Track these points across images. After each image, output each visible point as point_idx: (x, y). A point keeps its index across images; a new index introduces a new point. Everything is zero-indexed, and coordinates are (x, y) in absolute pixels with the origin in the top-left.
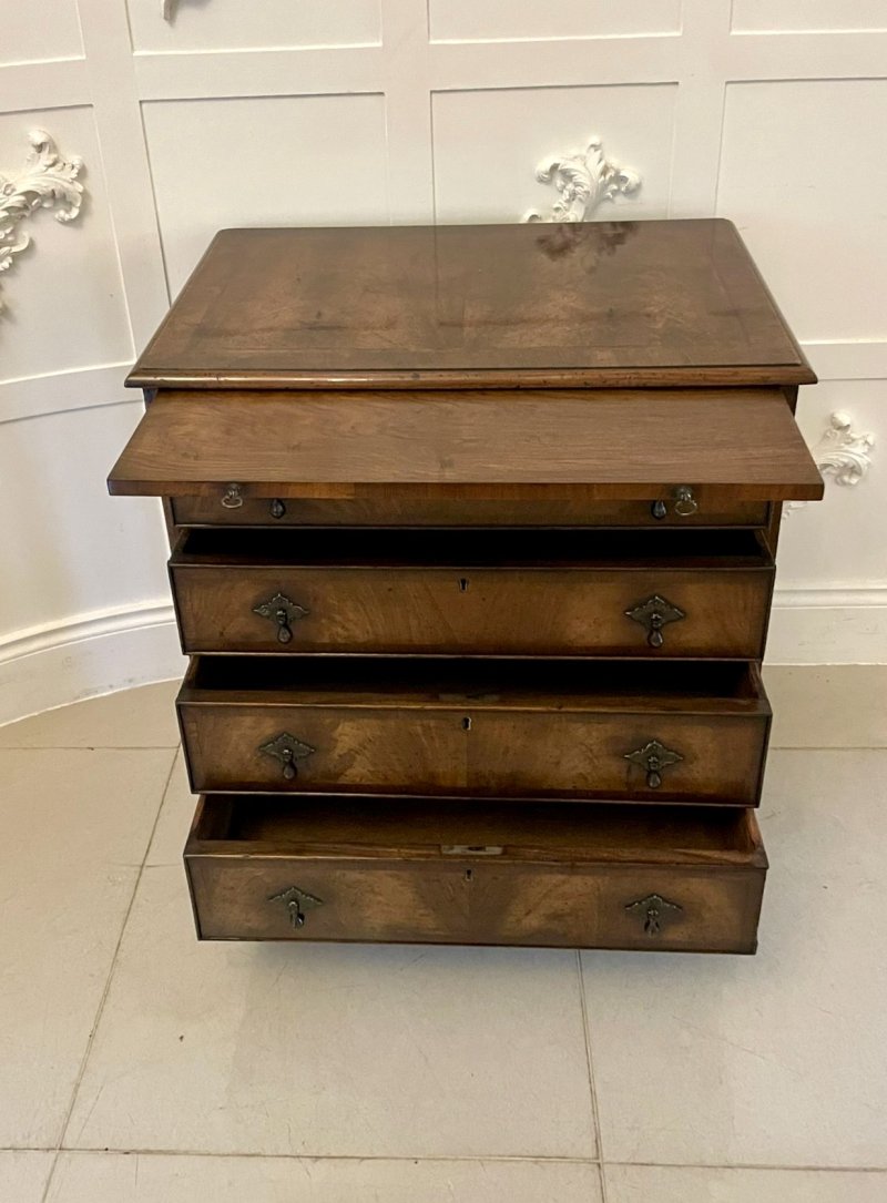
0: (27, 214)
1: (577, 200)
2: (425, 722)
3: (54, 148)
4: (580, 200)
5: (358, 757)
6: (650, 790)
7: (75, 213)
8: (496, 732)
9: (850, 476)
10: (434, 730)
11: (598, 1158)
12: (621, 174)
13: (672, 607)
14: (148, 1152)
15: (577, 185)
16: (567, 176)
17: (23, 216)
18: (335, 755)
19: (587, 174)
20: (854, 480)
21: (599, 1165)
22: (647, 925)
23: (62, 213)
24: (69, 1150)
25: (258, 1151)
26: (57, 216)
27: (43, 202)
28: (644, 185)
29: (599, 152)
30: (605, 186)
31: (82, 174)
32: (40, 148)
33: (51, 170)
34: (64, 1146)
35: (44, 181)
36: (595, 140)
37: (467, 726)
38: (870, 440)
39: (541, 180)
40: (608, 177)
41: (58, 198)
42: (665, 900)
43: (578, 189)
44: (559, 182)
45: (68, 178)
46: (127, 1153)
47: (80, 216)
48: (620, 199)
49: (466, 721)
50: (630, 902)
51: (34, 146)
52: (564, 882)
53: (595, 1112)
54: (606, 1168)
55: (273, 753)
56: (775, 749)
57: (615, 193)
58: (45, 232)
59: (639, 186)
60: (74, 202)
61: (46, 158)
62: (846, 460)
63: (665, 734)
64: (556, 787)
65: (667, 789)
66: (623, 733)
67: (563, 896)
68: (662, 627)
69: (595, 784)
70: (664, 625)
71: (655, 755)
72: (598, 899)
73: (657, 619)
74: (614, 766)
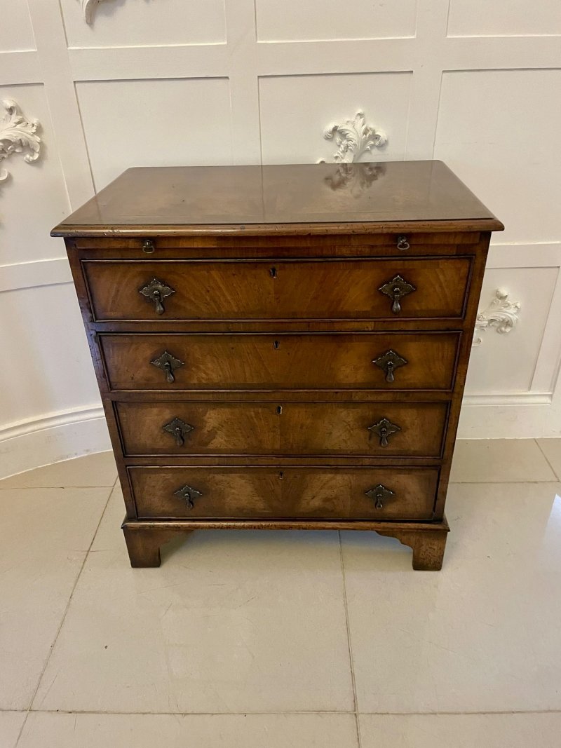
0: (6, 156)
1: (349, 151)
2: (256, 409)
3: (20, 112)
4: (351, 150)
5: (219, 432)
6: (381, 449)
7: (36, 156)
8: (296, 415)
9: (505, 328)
10: (261, 414)
11: (355, 711)
12: (377, 133)
13: (400, 357)
14: (83, 712)
15: (349, 140)
16: (343, 134)
17: (3, 158)
18: (205, 431)
19: (355, 132)
20: (508, 330)
21: (356, 714)
22: (377, 502)
23: (28, 156)
24: (35, 711)
25: (149, 710)
26: (25, 158)
27: (15, 148)
28: (390, 143)
29: (362, 119)
30: (366, 142)
31: (39, 130)
32: (11, 110)
33: (18, 126)
34: (32, 708)
35: (14, 133)
36: (360, 111)
37: (279, 412)
38: (518, 305)
39: (327, 138)
40: (368, 135)
41: (24, 146)
42: (386, 488)
43: (350, 143)
44: (338, 139)
45: (30, 132)
46: (70, 713)
47: (39, 158)
48: (375, 151)
49: (280, 408)
50: (367, 490)
51: (7, 109)
52: (332, 479)
53: (353, 685)
54: (360, 717)
55: (170, 430)
57: (372, 146)
58: (18, 168)
59: (386, 142)
60: (35, 149)
61: (15, 118)
62: (504, 317)
63: (391, 414)
64: (330, 448)
65: (391, 448)
66: (367, 414)
67: (331, 487)
68: (394, 370)
69: (351, 446)
70: (395, 369)
71: (385, 427)
72: (350, 488)
73: (391, 365)
74: (362, 435)
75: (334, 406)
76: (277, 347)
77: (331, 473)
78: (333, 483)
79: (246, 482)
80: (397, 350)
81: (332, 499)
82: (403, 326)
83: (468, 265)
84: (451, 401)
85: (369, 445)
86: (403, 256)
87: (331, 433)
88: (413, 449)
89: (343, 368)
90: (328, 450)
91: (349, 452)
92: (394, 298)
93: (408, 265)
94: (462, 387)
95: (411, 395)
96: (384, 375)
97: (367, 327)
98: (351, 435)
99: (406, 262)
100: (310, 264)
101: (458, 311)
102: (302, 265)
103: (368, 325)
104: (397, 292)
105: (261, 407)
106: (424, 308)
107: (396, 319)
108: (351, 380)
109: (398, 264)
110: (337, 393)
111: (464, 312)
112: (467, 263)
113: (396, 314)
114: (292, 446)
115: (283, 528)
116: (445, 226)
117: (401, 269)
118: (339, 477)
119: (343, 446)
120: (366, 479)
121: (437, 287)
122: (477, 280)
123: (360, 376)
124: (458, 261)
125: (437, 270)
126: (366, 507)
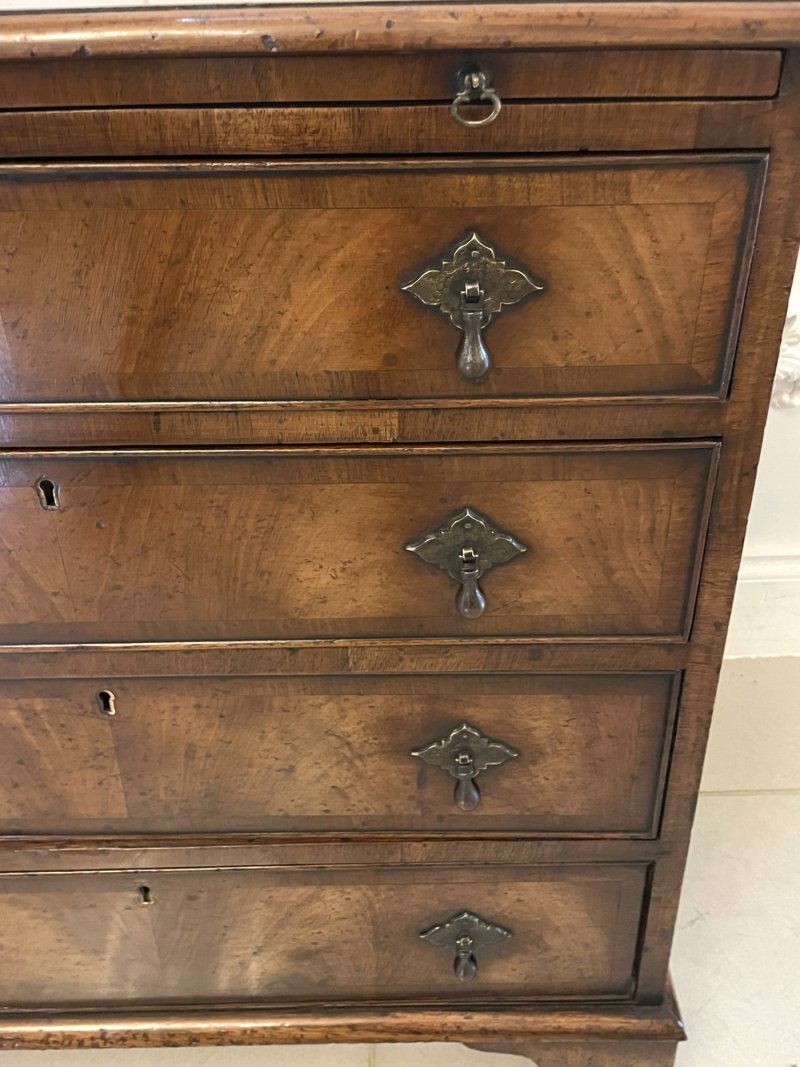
2: (23, 702)
6: (460, 813)
8: (166, 716)
10: (44, 717)
13: (501, 531)
22: (457, 960)
37: (107, 707)
42: (482, 920)
49: (105, 697)
50: (425, 925)
52: (310, 900)
56: (711, 793)
63: (484, 710)
64: (295, 812)
65: (492, 808)
66: (406, 710)
67: (312, 922)
68: (483, 576)
69: (362, 804)
70: (486, 572)
71: (464, 751)
72: (373, 922)
73: (470, 560)
74: (396, 773)
75: (291, 688)
76: (50, 501)
77: (306, 884)
78: (316, 908)
79: (33, 917)
80: (488, 508)
81: (317, 952)
82: (503, 426)
83: (742, 196)
84: (684, 671)
85: (420, 803)
86: (483, 154)
87: (292, 769)
88: (561, 811)
89: (306, 572)
90: (287, 816)
91: (356, 823)
92: (462, 323)
93: (510, 189)
94: (721, 627)
95: (547, 653)
96: (451, 594)
97: (376, 431)
98: (360, 776)
99: (501, 181)
100: (118, 187)
101: (704, 369)
102: (89, 191)
103: (376, 422)
104: (473, 299)
105: (39, 694)
106: (577, 359)
107: (475, 402)
108: (340, 608)
109: (470, 188)
110: (293, 650)
111: (726, 372)
112: (736, 183)
113: (477, 381)
114: (167, 808)
115: (169, 1040)
116: (649, 18)
117: (480, 210)
118: (331, 894)
119: (337, 807)
120: (419, 898)
121: (625, 281)
122: (777, 251)
123: (369, 596)
124: (701, 172)
125: (624, 212)
126: (425, 968)
